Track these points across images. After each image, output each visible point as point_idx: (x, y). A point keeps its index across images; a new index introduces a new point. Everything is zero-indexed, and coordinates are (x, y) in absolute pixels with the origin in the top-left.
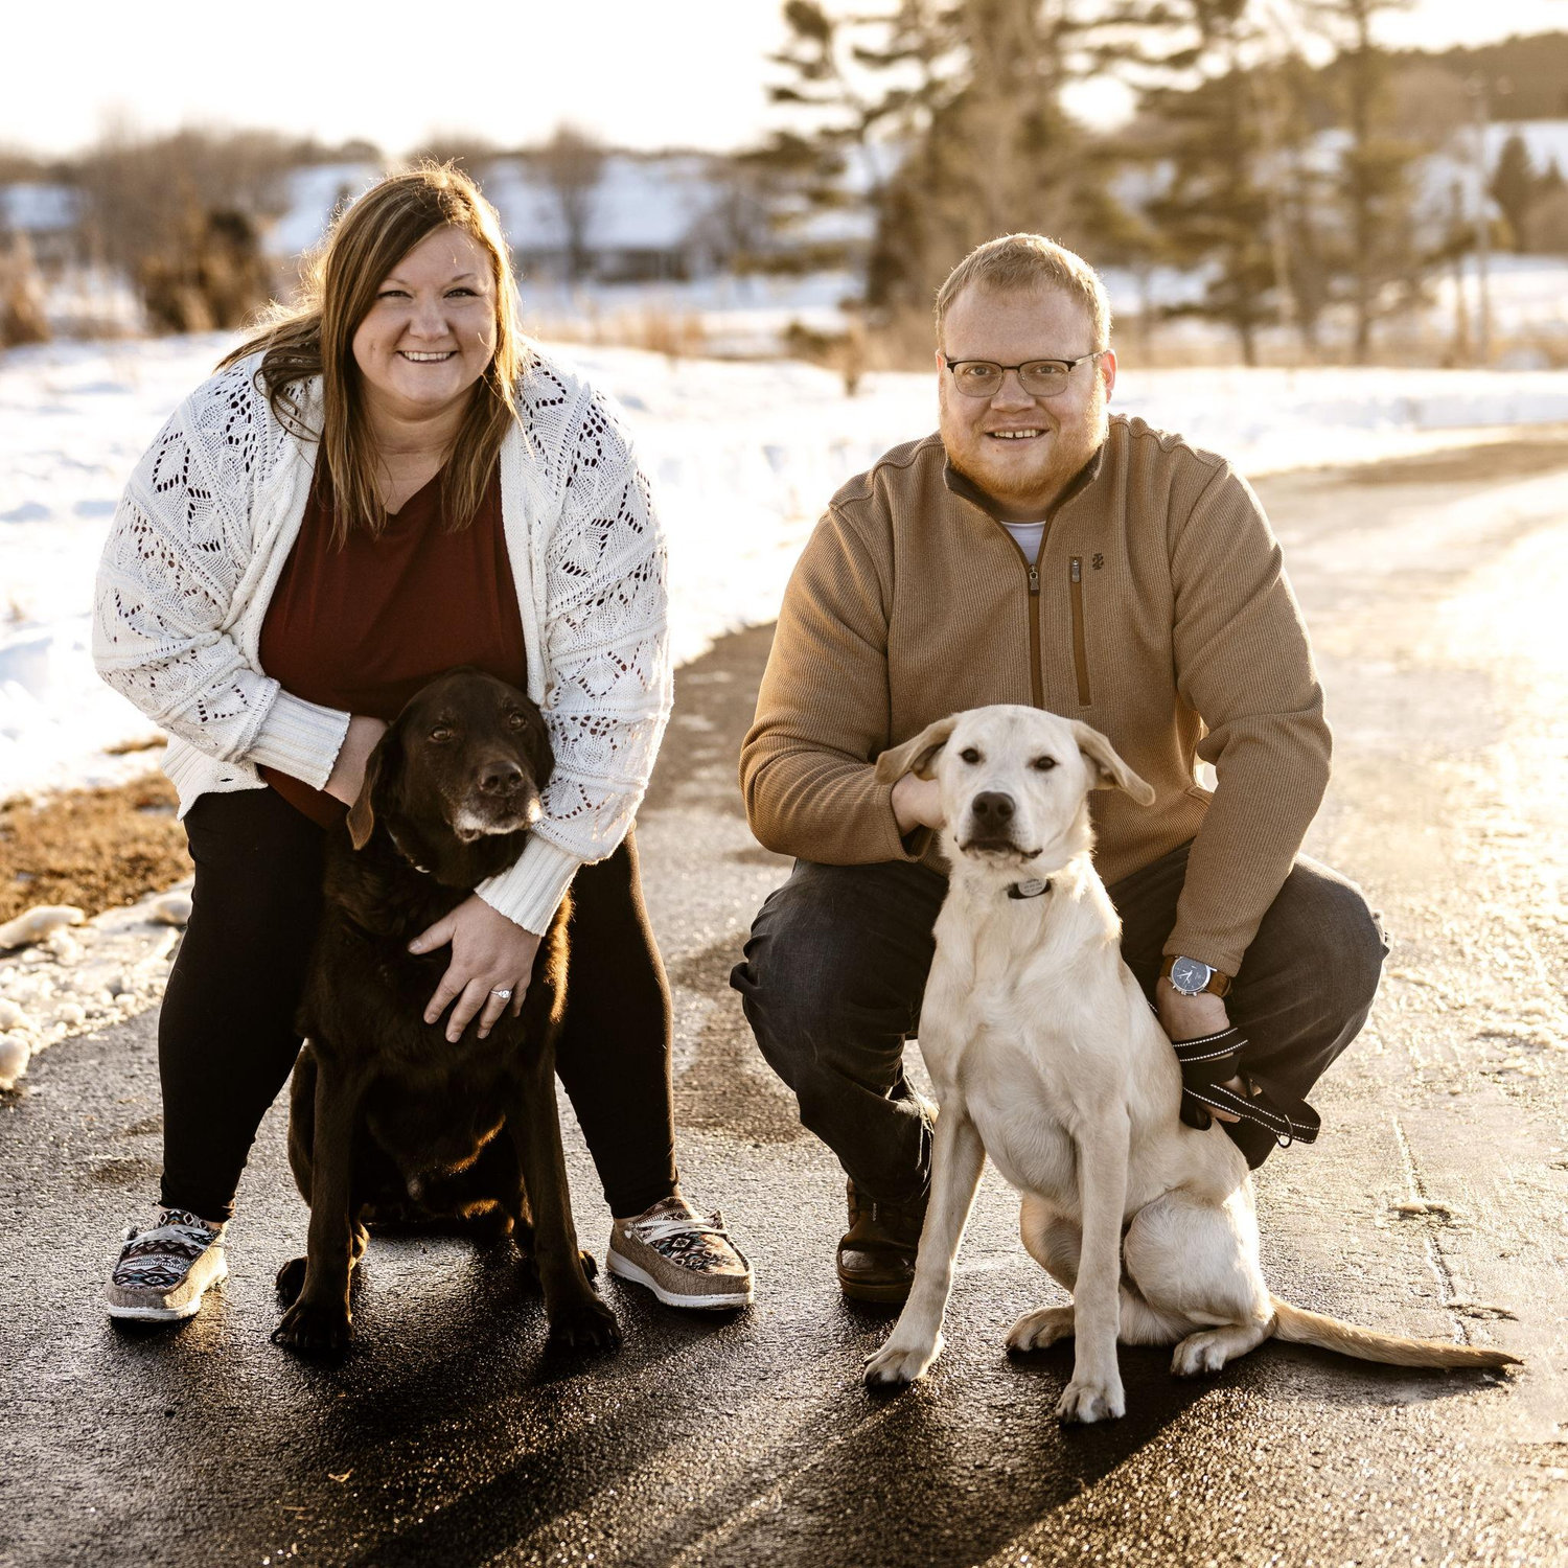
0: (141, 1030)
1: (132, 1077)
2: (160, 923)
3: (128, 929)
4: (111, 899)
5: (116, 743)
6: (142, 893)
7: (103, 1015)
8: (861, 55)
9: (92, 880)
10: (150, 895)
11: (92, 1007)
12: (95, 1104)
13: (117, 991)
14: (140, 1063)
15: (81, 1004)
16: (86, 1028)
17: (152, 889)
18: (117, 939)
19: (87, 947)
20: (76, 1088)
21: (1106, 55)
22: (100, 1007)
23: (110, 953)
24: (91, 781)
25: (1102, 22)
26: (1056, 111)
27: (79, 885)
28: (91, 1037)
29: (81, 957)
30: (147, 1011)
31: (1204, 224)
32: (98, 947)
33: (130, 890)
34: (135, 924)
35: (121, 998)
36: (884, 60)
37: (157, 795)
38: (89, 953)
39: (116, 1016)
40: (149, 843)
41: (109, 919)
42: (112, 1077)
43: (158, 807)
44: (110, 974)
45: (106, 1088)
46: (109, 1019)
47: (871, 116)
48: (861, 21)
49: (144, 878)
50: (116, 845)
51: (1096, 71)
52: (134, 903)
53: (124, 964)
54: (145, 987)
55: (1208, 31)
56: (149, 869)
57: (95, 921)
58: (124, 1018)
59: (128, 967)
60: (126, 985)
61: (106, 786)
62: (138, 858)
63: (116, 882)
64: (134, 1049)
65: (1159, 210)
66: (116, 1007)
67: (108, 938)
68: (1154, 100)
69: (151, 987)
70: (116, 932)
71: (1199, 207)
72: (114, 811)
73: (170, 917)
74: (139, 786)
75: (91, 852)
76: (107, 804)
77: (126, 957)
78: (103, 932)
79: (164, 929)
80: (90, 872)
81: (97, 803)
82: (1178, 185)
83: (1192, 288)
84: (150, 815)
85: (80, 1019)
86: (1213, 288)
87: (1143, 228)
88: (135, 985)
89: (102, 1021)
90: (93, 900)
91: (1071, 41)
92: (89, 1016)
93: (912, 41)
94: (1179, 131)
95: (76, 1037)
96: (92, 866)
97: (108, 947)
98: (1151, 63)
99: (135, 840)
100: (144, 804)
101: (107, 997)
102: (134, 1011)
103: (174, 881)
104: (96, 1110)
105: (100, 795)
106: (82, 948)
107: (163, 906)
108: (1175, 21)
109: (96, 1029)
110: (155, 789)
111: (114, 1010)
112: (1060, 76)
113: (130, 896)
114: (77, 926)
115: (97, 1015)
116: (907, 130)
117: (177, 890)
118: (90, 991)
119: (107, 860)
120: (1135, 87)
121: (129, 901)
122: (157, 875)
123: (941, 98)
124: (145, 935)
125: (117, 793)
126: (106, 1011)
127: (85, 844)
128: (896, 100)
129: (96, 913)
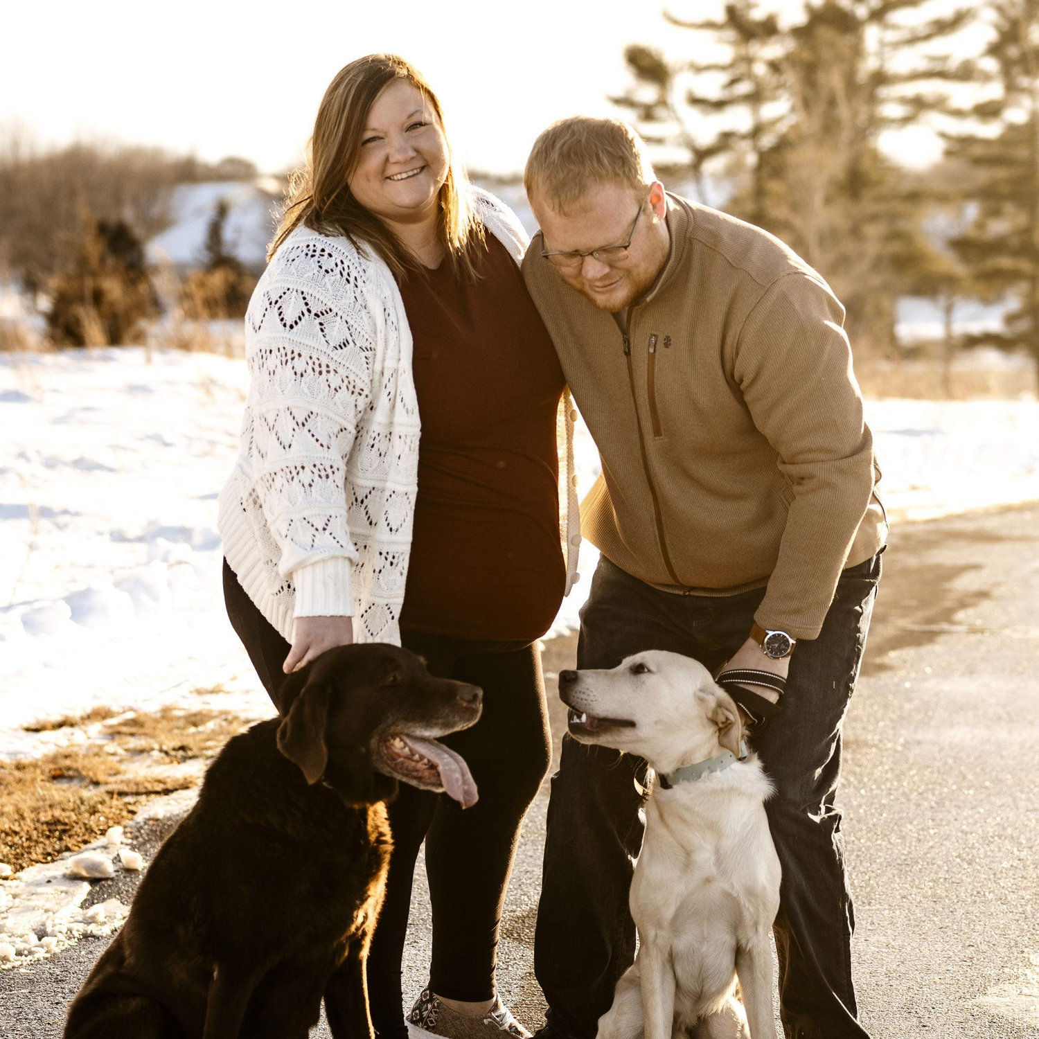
0: (62, 966)
1: (57, 1003)
2: (75, 878)
3: (49, 882)
4: (34, 856)
5: (32, 723)
6: (59, 852)
7: (30, 953)
8: (695, 101)
9: (16, 839)
10: (66, 854)
11: (21, 946)
12: (27, 1025)
13: (41, 935)
14: (62, 993)
15: (13, 943)
16: (17, 964)
17: (68, 849)
18: (40, 890)
19: (15, 896)
20: (12, 1012)
21: (919, 105)
22: (28, 947)
23: (35, 902)
24: (10, 754)
25: (915, 76)
26: (876, 157)
27: (6, 844)
28: (22, 970)
29: (10, 904)
30: (67, 950)
31: (1005, 262)
32: (24, 896)
33: (50, 850)
34: (55, 878)
35: (45, 940)
36: (719, 105)
37: (69, 769)
38: (17, 900)
39: (41, 954)
40: (64, 810)
41: (33, 873)
42: (41, 1004)
43: (71, 778)
44: (35, 919)
45: (36, 1012)
46: (36, 956)
47: (702, 155)
48: (698, 69)
49: (60, 839)
50: (35, 810)
51: (906, 120)
52: (53, 861)
53: (46, 911)
54: (64, 931)
55: (1011, 87)
56: (64, 831)
57: (18, 874)
58: (48, 955)
59: (51, 914)
60: (49, 930)
61: (25, 760)
62: (57, 822)
63: (37, 842)
64: (57, 981)
65: (963, 246)
66: (42, 946)
67: (33, 889)
68: (960, 147)
69: (70, 930)
70: (38, 884)
71: (997, 246)
72: (33, 780)
73: (84, 873)
74: (54, 759)
75: (16, 817)
76: (27, 776)
77: (48, 906)
78: (28, 884)
79: (79, 882)
80: (16, 833)
81: (18, 774)
82: (980, 225)
83: (991, 321)
84: (65, 785)
85: (12, 956)
86: (1010, 319)
87: (948, 263)
88: (57, 928)
89: (30, 957)
90: (17, 857)
91: (884, 92)
92: (19, 953)
93: (744, 88)
94: (983, 176)
95: (8, 970)
96: (17, 829)
97: (34, 897)
98: (958, 113)
99: (51, 806)
100: (58, 776)
101: (33, 939)
102: (57, 950)
103: (85, 842)
104: (29, 1029)
105: (20, 767)
106: (10, 897)
107: (77, 863)
108: (986, 77)
109: (25, 964)
110: (68, 762)
111: (39, 949)
112: (876, 123)
113: (49, 854)
114: (6, 878)
115: (26, 952)
116: (736, 166)
117: (86, 850)
118: (19, 933)
119: (28, 825)
120: (943, 135)
121: (49, 858)
122: (70, 836)
123: (767, 141)
124: (64, 888)
125: (35, 766)
126: (33, 949)
127: (9, 809)
128: (726, 141)
129: (22, 868)
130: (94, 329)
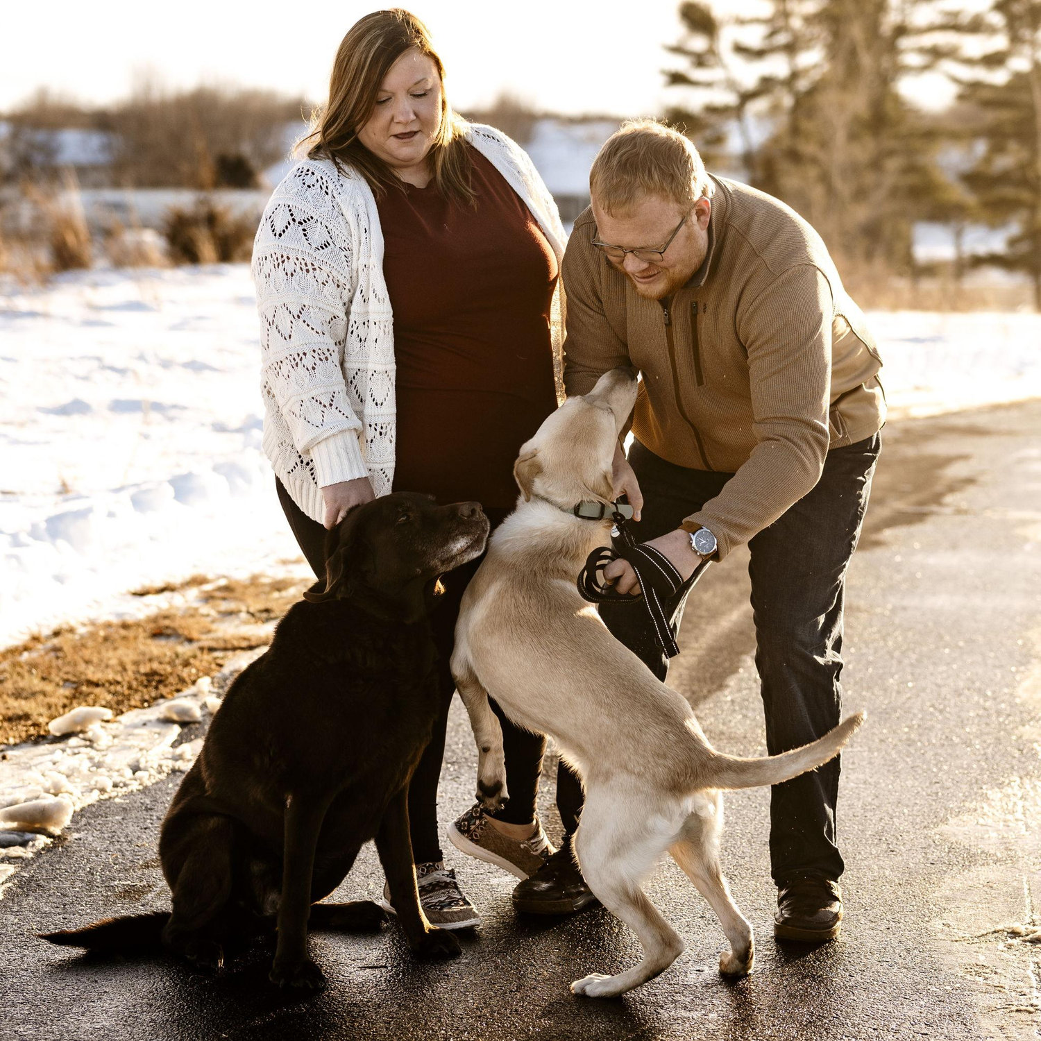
0: (153, 796)
1: (145, 829)
2: (167, 721)
3: (144, 724)
4: (133, 703)
5: (137, 587)
6: (155, 699)
7: (125, 785)
8: (740, 49)
9: (119, 688)
10: (161, 701)
11: (118, 779)
12: (119, 847)
13: (136, 769)
14: (151, 819)
15: (110, 777)
16: (114, 794)
17: (162, 697)
18: (137, 731)
19: (114, 737)
20: (106, 836)
21: (936, 54)
22: (123, 780)
23: (132, 741)
24: (119, 615)
25: (932, 29)
26: (897, 100)
27: (109, 692)
28: (117, 800)
29: (110, 744)
30: (157, 783)
31: (1008, 192)
32: (122, 737)
33: (147, 697)
34: (150, 721)
35: (138, 774)
36: (759, 54)
37: (167, 627)
38: (116, 741)
39: (135, 786)
40: (161, 663)
41: (131, 717)
42: (132, 828)
43: (168, 636)
44: (130, 757)
45: (127, 836)
46: (130, 788)
47: (746, 97)
48: (741, 22)
49: (156, 688)
50: (136, 663)
51: (926, 68)
52: (149, 706)
53: (141, 750)
54: (156, 766)
55: (1015, 39)
56: (160, 682)
57: (119, 718)
58: (141, 788)
59: (144, 752)
60: (142, 766)
61: (130, 619)
62: (154, 673)
63: (136, 691)
64: (147, 809)
65: (973, 179)
66: (135, 780)
67: (130, 731)
68: (971, 91)
69: (160, 766)
70: (135, 726)
71: (1004, 178)
72: (136, 638)
73: (175, 717)
74: (154, 620)
75: (119, 668)
76: (131, 634)
77: (143, 745)
78: (126, 727)
79: (170, 725)
80: (118, 683)
81: (123, 632)
82: (988, 160)
83: (996, 242)
84: (162, 642)
85: (109, 788)
86: (1013, 242)
87: (960, 194)
88: (149, 764)
89: (125, 789)
90: (119, 703)
91: (905, 43)
92: (115, 786)
93: (782, 39)
94: (990, 117)
95: (106, 800)
96: (119, 678)
97: (130, 737)
98: (969, 62)
99: (150, 660)
100: (157, 634)
101: (129, 773)
102: (149, 784)
103: (178, 691)
104: (120, 851)
105: (125, 626)
106: (111, 738)
107: (170, 709)
108: (992, 30)
109: (120, 795)
110: (167, 622)
111: (133, 782)
112: (901, 69)
113: (146, 701)
114: (108, 721)
115: (121, 785)
116: (775, 109)
117: (179, 697)
118: (117, 768)
119: (130, 675)
120: (956, 80)
121: (146, 704)
122: (166, 686)
123: (803, 85)
124: (157, 730)
125: (138, 625)
126: (128, 782)
127: (113, 662)
128: (767, 85)
129: (122, 712)
130: (207, 249)
